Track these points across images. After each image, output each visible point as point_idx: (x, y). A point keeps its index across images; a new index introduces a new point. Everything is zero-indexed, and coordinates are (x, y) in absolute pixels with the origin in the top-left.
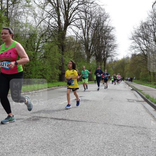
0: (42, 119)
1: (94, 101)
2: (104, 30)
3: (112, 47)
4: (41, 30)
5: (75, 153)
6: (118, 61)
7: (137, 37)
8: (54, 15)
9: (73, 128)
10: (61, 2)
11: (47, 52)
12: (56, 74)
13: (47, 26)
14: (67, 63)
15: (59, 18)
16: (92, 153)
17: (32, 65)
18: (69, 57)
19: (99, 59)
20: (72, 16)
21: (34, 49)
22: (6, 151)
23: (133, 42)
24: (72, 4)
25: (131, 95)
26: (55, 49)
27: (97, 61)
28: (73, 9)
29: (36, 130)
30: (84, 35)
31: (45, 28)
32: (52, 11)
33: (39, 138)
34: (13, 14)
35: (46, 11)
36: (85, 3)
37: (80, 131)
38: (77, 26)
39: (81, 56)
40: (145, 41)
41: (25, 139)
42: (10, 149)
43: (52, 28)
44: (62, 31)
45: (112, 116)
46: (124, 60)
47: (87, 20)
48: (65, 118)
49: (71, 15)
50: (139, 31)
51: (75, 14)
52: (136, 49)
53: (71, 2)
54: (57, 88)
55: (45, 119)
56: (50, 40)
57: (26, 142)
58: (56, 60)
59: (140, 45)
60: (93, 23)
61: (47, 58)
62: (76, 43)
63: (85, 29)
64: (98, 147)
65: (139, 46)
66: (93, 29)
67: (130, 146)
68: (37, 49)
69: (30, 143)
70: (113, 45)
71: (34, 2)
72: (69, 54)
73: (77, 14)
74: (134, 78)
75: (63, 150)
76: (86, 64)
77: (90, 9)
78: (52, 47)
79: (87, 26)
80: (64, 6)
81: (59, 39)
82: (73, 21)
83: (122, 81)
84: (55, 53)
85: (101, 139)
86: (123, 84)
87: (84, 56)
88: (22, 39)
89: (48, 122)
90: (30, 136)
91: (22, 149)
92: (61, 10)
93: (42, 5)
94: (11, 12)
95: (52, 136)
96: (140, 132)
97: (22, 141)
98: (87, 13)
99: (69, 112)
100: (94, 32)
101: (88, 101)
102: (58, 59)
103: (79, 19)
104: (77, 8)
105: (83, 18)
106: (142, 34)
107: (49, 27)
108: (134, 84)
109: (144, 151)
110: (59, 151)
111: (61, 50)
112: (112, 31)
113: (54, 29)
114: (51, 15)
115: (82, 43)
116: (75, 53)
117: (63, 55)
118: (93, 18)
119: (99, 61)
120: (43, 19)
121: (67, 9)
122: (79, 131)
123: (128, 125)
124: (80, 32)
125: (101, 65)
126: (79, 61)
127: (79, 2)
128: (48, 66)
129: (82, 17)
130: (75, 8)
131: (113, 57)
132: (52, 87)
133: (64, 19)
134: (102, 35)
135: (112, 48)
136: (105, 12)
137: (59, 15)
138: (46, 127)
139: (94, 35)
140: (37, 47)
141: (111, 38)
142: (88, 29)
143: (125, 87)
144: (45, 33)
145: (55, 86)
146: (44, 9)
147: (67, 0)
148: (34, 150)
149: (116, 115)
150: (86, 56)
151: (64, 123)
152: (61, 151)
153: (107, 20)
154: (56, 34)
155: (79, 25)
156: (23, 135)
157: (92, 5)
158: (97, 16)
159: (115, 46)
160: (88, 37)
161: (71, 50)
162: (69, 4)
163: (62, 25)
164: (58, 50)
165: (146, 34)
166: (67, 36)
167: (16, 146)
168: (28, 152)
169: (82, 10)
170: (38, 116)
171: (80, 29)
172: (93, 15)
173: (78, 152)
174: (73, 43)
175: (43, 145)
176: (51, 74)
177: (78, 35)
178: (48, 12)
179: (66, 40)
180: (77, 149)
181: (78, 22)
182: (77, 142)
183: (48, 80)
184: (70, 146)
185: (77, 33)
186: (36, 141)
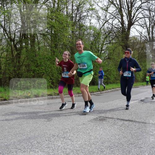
0: (108, 120)
4: (105, 32)
8: (117, 16)
9: (141, 130)
10: (123, 3)
11: (111, 53)
13: (111, 28)
15: (122, 19)
17: (97, 66)
20: (136, 16)
21: (99, 50)
22: (76, 148)
24: (135, 4)
26: (119, 50)
28: (137, 8)
29: (103, 130)
30: (149, 34)
31: (109, 29)
32: (115, 12)
34: (78, 18)
35: (109, 13)
36: (149, 1)
38: (141, 26)
39: (146, 56)
41: (93, 138)
42: (79, 147)
43: (115, 29)
44: (125, 31)
47: (151, 19)
48: (132, 120)
49: (134, 15)
51: (139, 13)
53: (133, 1)
55: (111, 119)
56: (114, 41)
57: (94, 141)
61: (111, 59)
62: (140, 43)
63: (149, 27)
68: (102, 51)
69: (98, 143)
71: (98, 5)
72: (134, 54)
73: (140, 13)
75: (131, 152)
78: (116, 48)
79: (151, 24)
80: (127, 6)
81: (123, 40)
82: (137, 21)
84: (119, 53)
89: (114, 123)
90: (97, 135)
91: (91, 147)
92: (124, 10)
93: (105, 7)
94: (76, 17)
95: (119, 137)
97: (90, 139)
98: (151, 11)
103: (142, 18)
104: (140, 7)
110: (127, 152)
113: (117, 30)
114: (114, 16)
115: (147, 43)
116: (139, 54)
120: (107, 21)
121: (130, 9)
124: (144, 31)
126: (143, 61)
127: (142, 1)
128: (113, 67)
130: (138, 8)
132: (116, 88)
133: (127, 19)
137: (122, 16)
138: (113, 128)
140: (102, 48)
142: (153, 28)
144: (108, 34)
146: (107, 11)
147: (130, 0)
148: (102, 149)
152: (129, 152)
154: (120, 35)
155: (143, 24)
156: (90, 134)
160: (153, 36)
161: (136, 51)
162: (132, 3)
163: (125, 25)
164: (122, 51)
166: (131, 37)
168: (96, 151)
169: (145, 8)
170: (105, 116)
171: (145, 28)
173: (147, 154)
174: (137, 44)
175: (111, 145)
176: (115, 75)
177: (142, 35)
178: (111, 14)
179: (130, 40)
180: (145, 152)
181: (141, 21)
182: (146, 144)
183: (112, 81)
184: (138, 148)
185: (141, 33)
186: (104, 141)
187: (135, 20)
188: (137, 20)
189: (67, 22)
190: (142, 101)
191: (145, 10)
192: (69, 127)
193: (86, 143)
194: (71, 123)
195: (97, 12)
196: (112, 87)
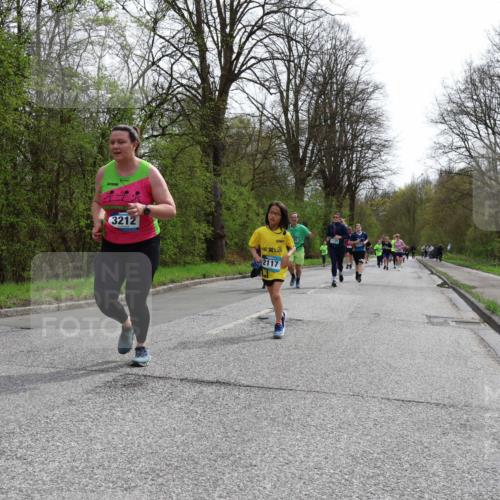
0: (152, 384)
1: (318, 323)
2: (348, 94)
3: (374, 148)
4: (147, 98)
5: (259, 490)
6: (395, 192)
7: (455, 114)
8: (186, 49)
9: (254, 410)
10: (208, 8)
11: (166, 167)
12: (195, 237)
13: (166, 85)
14: (230, 203)
15: (203, 58)
16: (314, 489)
18: (235, 182)
19: (333, 188)
20: (245, 52)
22: (40, 486)
23: (443, 133)
24: (243, 14)
25: (440, 303)
26: (193, 159)
27: (327, 195)
28: (249, 29)
29: (134, 417)
30: (286, 111)
31: (160, 91)
32: (180, 35)
33: (143, 443)
35: (161, 37)
36: (287, 10)
37: (273, 420)
38: (261, 84)
39: (277, 179)
40: (481, 127)
41: (99, 446)
42: (51, 481)
43: (180, 89)
44: (211, 100)
45: (376, 372)
46: (415, 191)
47: (292, 64)
48: (227, 380)
49: (241, 48)
50: (463, 96)
51: (255, 45)
52: (452, 155)
53: (240, 5)
54: (200, 283)
55: (161, 382)
56: (176, 130)
57: (102, 457)
58: (197, 193)
59: (465, 140)
60: (314, 71)
62: (259, 139)
63: (287, 91)
64: (332, 471)
65: (461, 144)
66: (314, 93)
67: (437, 467)
69: (116, 460)
70: (377, 141)
71: (124, 8)
72: (238, 172)
73: (260, 43)
74: (449, 247)
75: (220, 482)
76: (293, 204)
77: (301, 27)
78: (182, 150)
79: (293, 81)
80: (218, 20)
81: (203, 127)
82: (249, 68)
83: (410, 258)
84: (192, 169)
85: (342, 445)
86: (413, 267)
87: (286, 179)
88: (87, 126)
89: (171, 393)
90: (115, 437)
91: (91, 478)
92: (210, 31)
93: (148, 17)
95: (184, 437)
96: (468, 421)
97: (89, 452)
98: (292, 39)
99: (238, 359)
100: (317, 102)
101: (300, 323)
102: (201, 191)
103: (266, 59)
104: (259, 25)
105: (279, 56)
106: (470, 104)
107: (170, 86)
108: (448, 267)
109: (481, 484)
110: (208, 484)
111: (210, 161)
112: (375, 96)
113: (188, 94)
114: (177, 49)
115: (279, 137)
116: (255, 169)
117: (219, 175)
118: (313, 56)
119: (333, 195)
120: (154, 63)
121: (228, 30)
122: (271, 419)
123: (429, 400)
124: (272, 101)
125: (340, 206)
126: (267, 193)
127: (267, 7)
129: (277, 55)
130: (253, 26)
131: (377, 180)
132: (183, 280)
133: (220, 60)
134: (343, 109)
135: (375, 152)
136: (350, 37)
137: (203, 50)
138: (165, 409)
139: (317, 112)
141: (373, 120)
142: (297, 93)
143: (420, 277)
144: (158, 106)
145: (193, 275)
146: (154, 29)
147: (228, 1)
148: (126, 481)
149: (390, 366)
150: (291, 179)
151: (225, 395)
152: (215, 484)
153: (359, 60)
154: (194, 111)
155: (267, 80)
156: (92, 435)
157: (309, 14)
158: (326, 48)
159: (384, 146)
160: (297, 117)
161: (245, 162)
162: (234, 12)
163: (212, 80)
164: (202, 162)
165: (486, 105)
166: (231, 116)
167: (72, 469)
168: (109, 488)
169: (276, 31)
170: (140, 373)
171: (272, 91)
172: (313, 48)
173: (269, 486)
174: (250, 139)
175: (158, 467)
176: (179, 239)
177: (265, 112)
178: (167, 41)
179: (228, 128)
180: (264, 479)
181: (263, 70)
182: (267, 455)
183: (170, 256)
184: (242, 467)
185: (263, 106)
186: (136, 452)
187: (243, 65)
188: (249, 64)
189: (17, 59)
190: (261, 319)
191: (274, 34)
192: (18, 416)
193: (77, 464)
194: (26, 401)
195: (121, 31)
196: (169, 277)
